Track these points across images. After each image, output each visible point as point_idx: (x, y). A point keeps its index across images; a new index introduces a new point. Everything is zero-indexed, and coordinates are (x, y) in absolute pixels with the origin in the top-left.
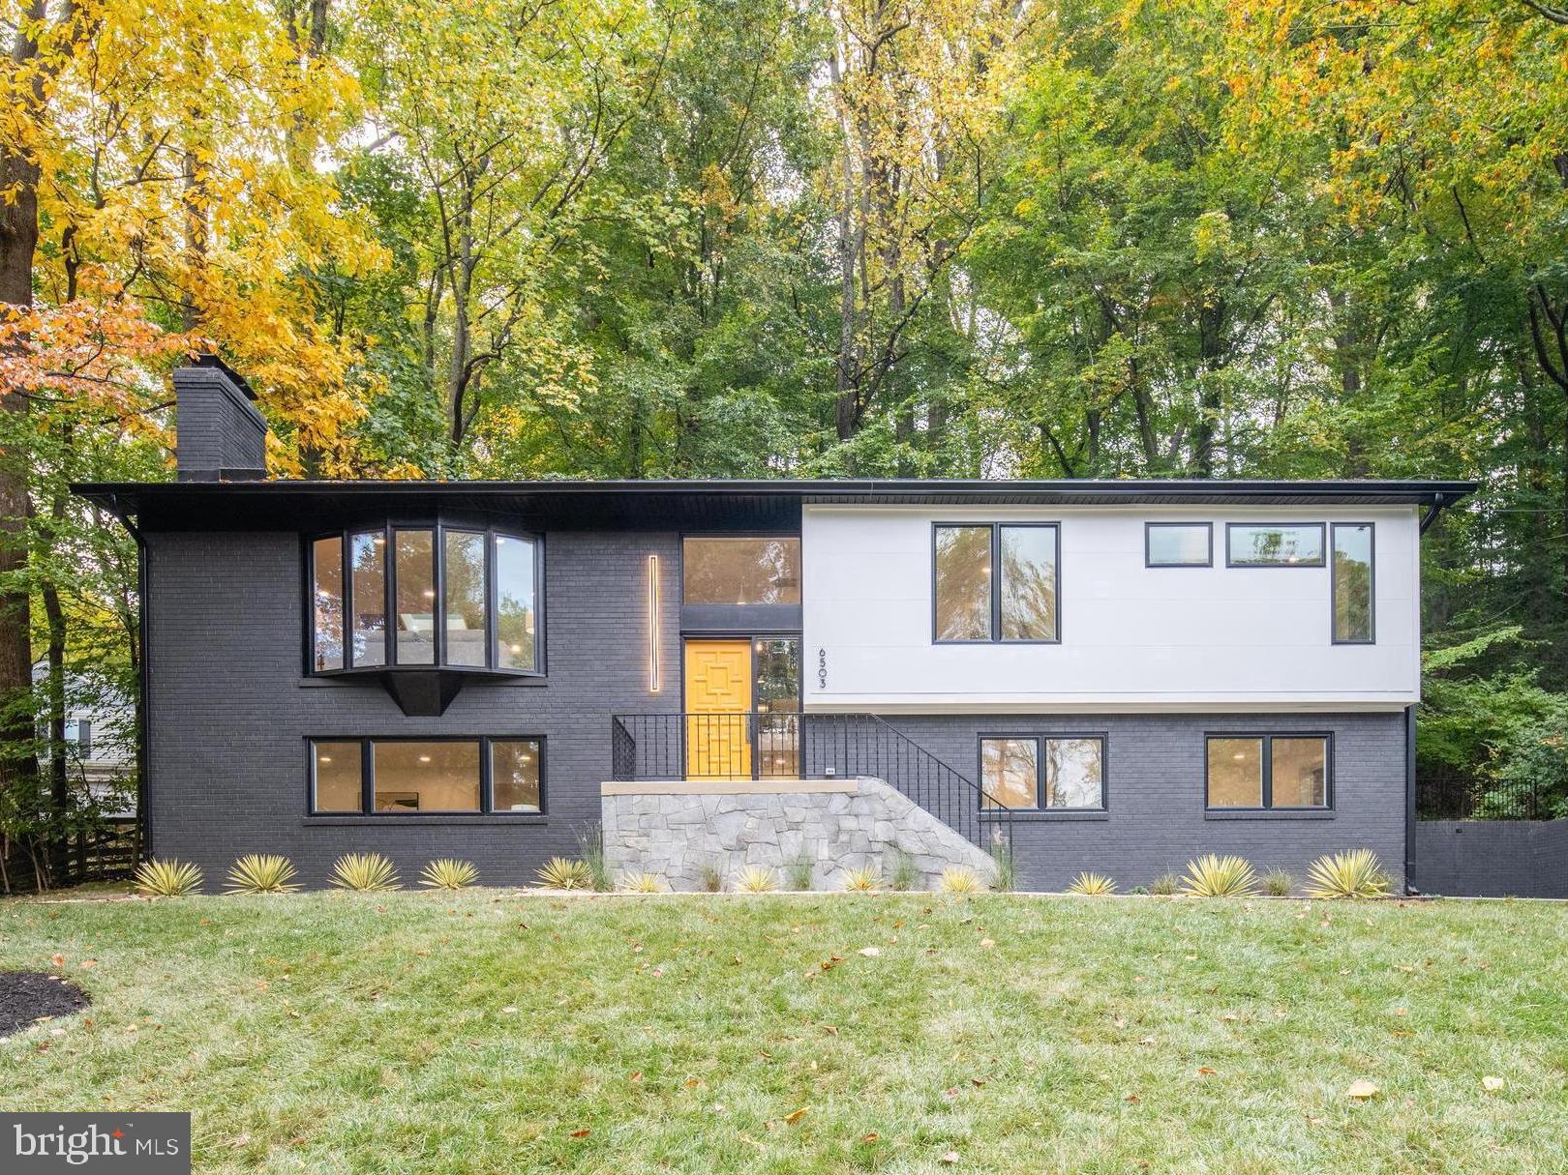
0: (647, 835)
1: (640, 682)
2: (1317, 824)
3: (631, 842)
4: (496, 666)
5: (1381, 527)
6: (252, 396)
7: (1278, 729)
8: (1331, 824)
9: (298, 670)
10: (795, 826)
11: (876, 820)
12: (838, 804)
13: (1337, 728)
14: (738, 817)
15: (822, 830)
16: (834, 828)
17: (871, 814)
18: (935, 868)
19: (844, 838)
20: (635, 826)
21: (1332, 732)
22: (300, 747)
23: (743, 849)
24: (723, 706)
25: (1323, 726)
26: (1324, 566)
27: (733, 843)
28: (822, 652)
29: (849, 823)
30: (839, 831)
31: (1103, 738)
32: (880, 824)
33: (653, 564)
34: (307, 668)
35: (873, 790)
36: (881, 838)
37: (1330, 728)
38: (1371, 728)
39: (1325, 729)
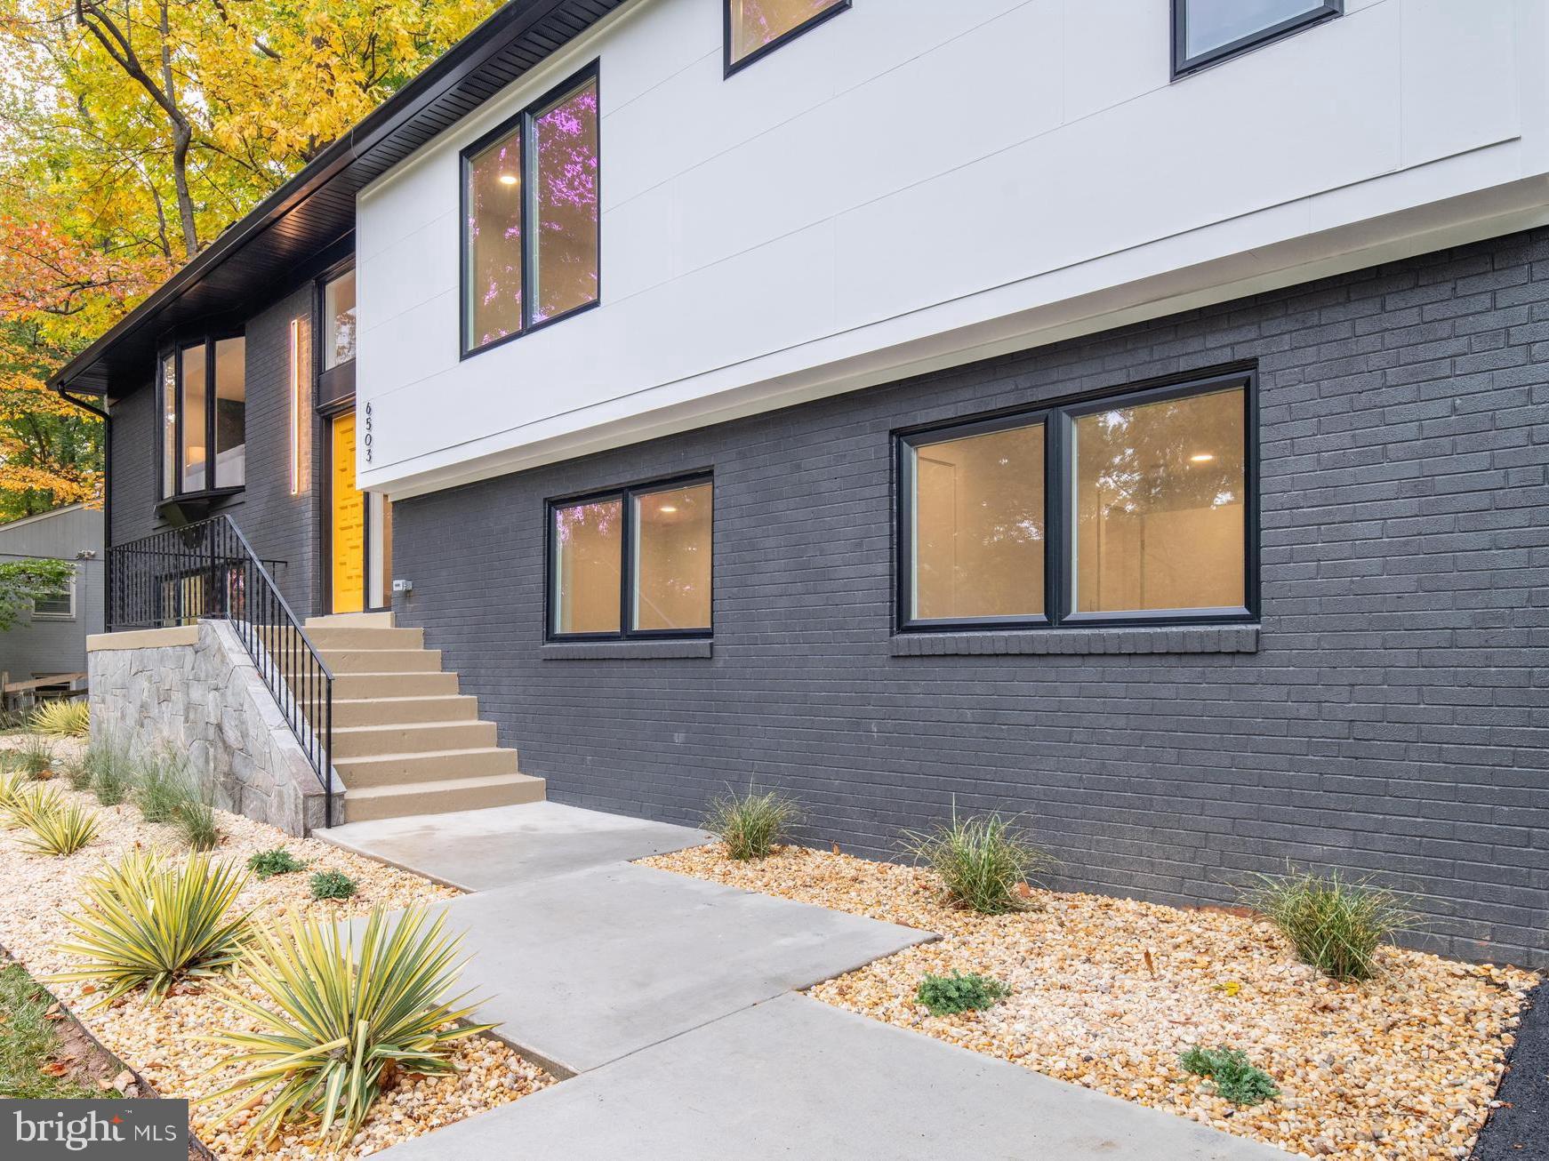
0: (104, 702)
1: (288, 483)
3: (98, 710)
4: (213, 488)
8: (1247, 671)
10: (166, 696)
11: (210, 688)
12: (189, 662)
13: (1271, 343)
14: (141, 681)
15: (180, 703)
16: (186, 701)
17: (206, 678)
19: (192, 715)
20: (100, 690)
21: (1251, 364)
25: (1218, 349)
27: (138, 716)
28: (369, 409)
29: (195, 694)
30: (189, 704)
31: (712, 479)
32: (211, 696)
33: (295, 329)
35: (207, 641)
36: (212, 718)
37: (1243, 353)
38: (1411, 317)
39: (1224, 357)
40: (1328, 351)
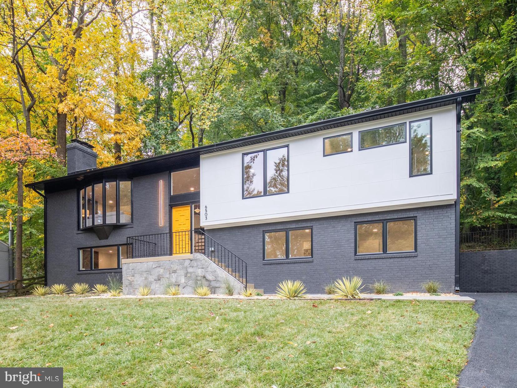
0: (133, 276)
1: (157, 223)
2: (408, 259)
3: (129, 278)
4: (119, 223)
5: (435, 119)
6: (91, 147)
7: (389, 218)
8: (415, 259)
9: (76, 228)
10: (175, 272)
11: (199, 268)
12: (187, 263)
13: (419, 214)
14: (158, 269)
15: (182, 272)
16: (186, 272)
17: (197, 266)
18: (217, 285)
19: (189, 275)
20: (130, 273)
21: (416, 217)
22: (76, 251)
23: (159, 280)
24: (183, 228)
25: (411, 214)
26: (406, 142)
27: (157, 278)
28: (206, 207)
29: (190, 270)
30: (187, 273)
31: (311, 228)
32: (200, 270)
33: (161, 183)
34: (79, 228)
35: (198, 258)
36: (200, 275)
37: (415, 215)
38: (437, 213)
39: (412, 215)
40: (426, 216)
